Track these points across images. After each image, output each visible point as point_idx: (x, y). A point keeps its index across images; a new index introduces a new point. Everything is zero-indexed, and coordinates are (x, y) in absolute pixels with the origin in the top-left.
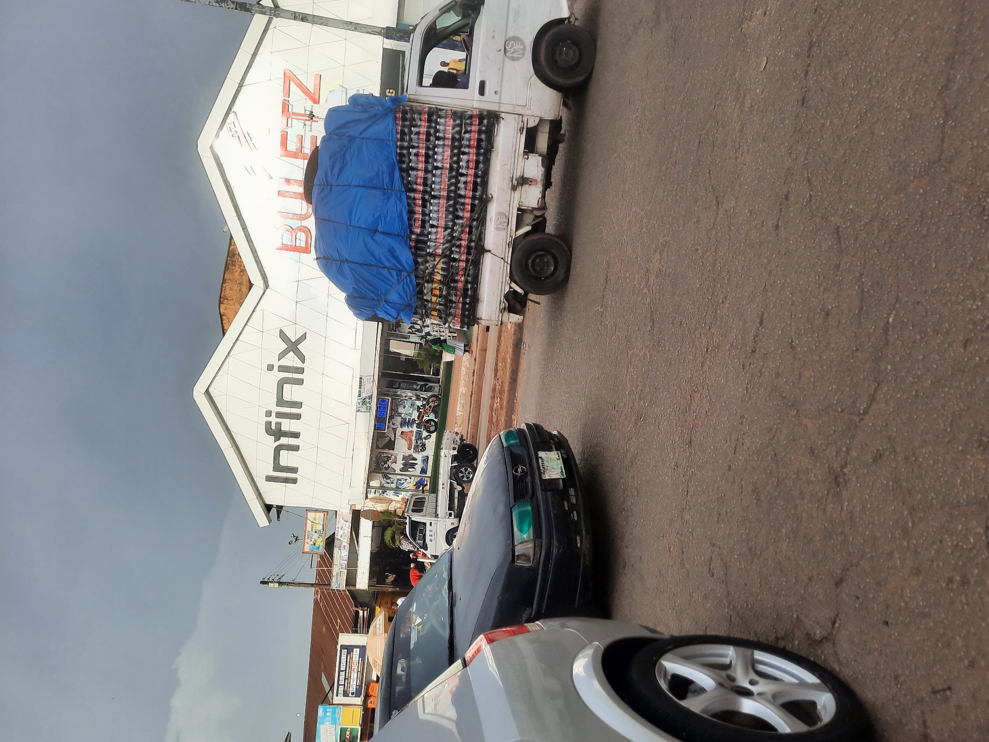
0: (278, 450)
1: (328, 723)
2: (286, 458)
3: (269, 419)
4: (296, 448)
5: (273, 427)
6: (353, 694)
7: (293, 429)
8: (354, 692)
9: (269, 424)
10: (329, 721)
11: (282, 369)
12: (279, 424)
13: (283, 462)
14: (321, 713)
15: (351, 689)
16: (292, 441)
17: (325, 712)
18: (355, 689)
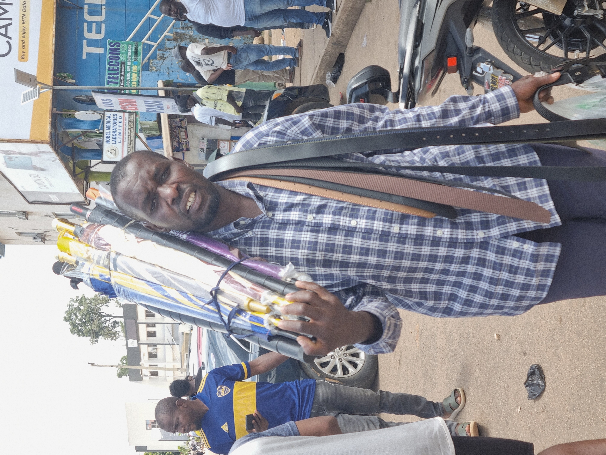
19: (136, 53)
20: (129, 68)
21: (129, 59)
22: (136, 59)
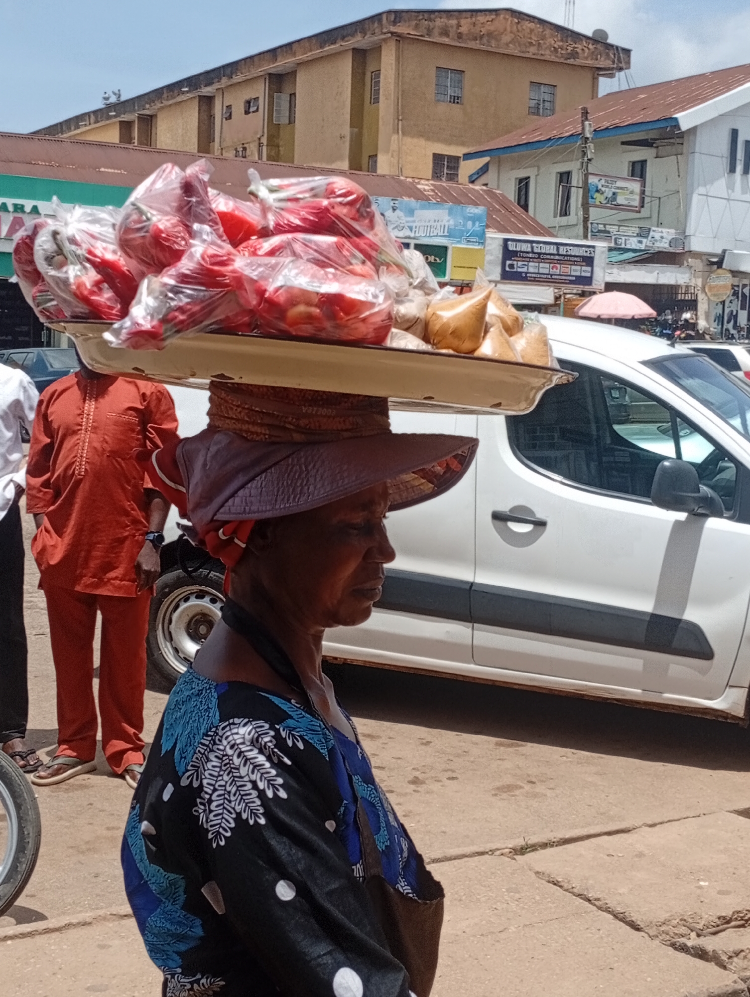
1: (452, 222)
6: (511, 266)
8: (514, 268)
10: (456, 226)
14: (472, 211)
15: (520, 263)
17: (474, 219)
18: (519, 270)
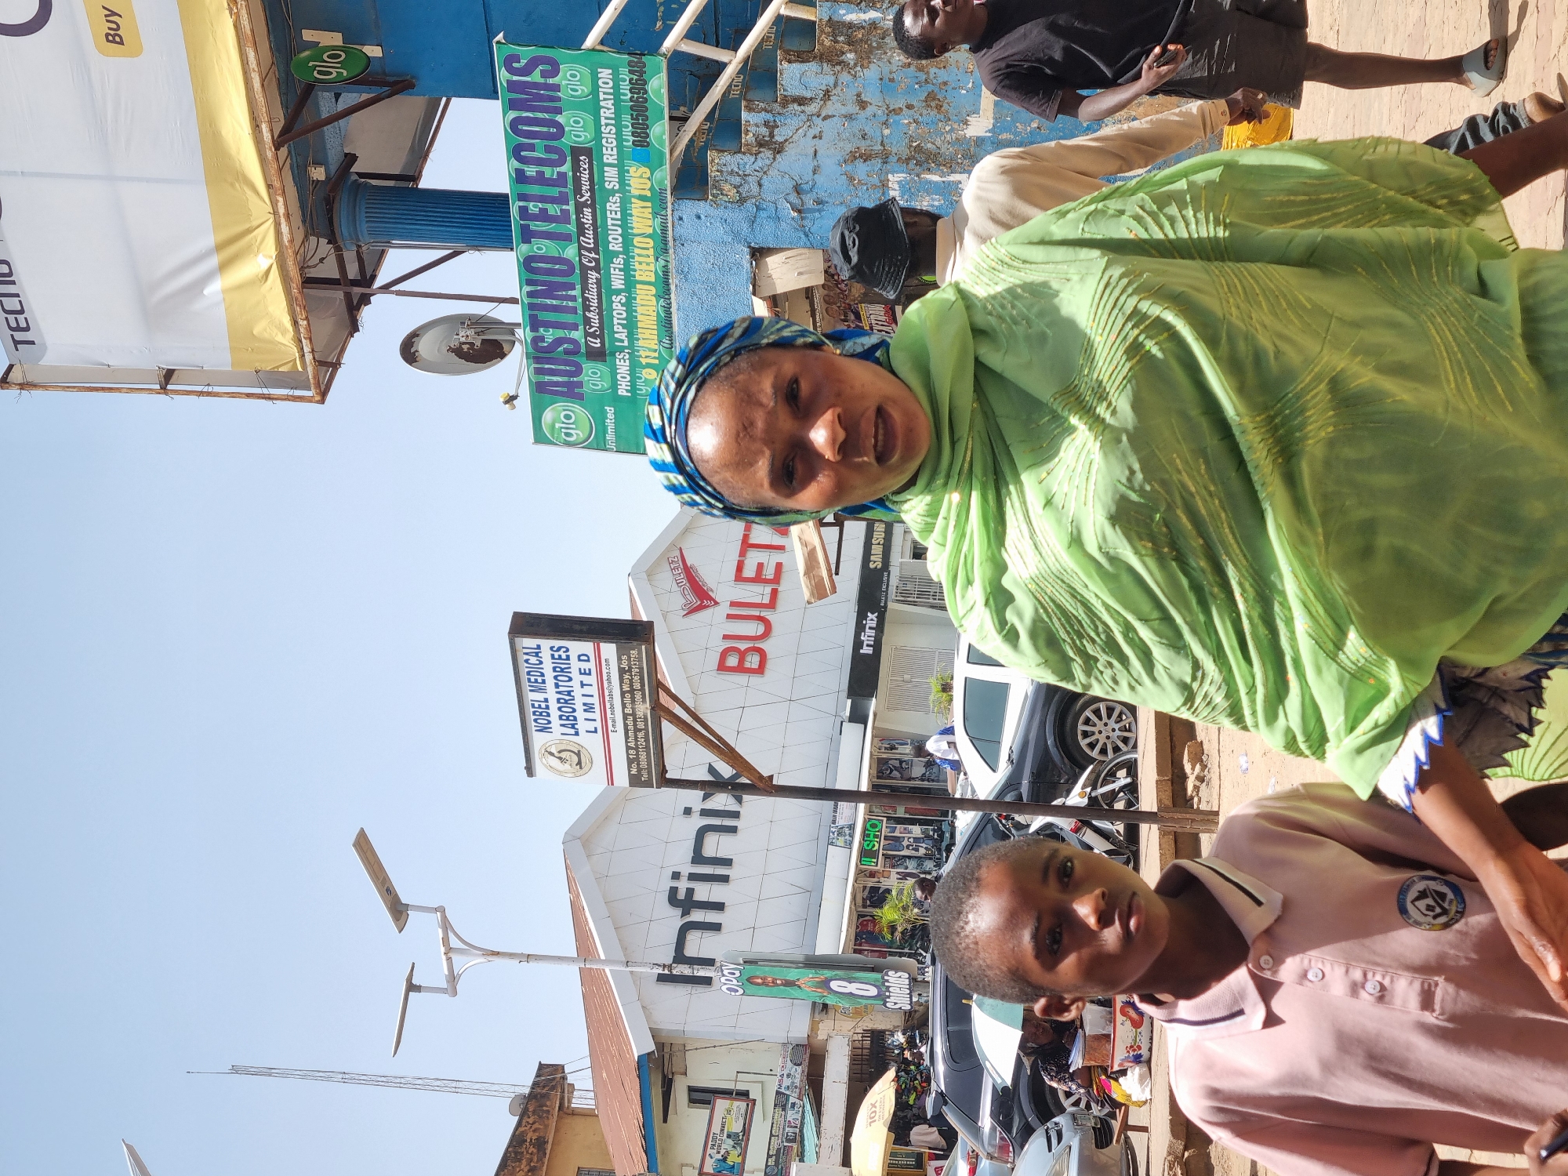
0: (683, 931)
2: (698, 945)
3: (675, 884)
4: (716, 927)
5: (681, 895)
7: (715, 898)
9: (673, 891)
11: (705, 813)
12: (690, 892)
13: (690, 951)
16: (711, 917)
19: (640, 110)
20: (611, 173)
21: (609, 132)
22: (642, 137)
